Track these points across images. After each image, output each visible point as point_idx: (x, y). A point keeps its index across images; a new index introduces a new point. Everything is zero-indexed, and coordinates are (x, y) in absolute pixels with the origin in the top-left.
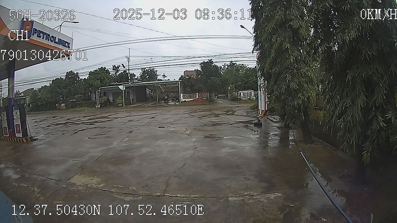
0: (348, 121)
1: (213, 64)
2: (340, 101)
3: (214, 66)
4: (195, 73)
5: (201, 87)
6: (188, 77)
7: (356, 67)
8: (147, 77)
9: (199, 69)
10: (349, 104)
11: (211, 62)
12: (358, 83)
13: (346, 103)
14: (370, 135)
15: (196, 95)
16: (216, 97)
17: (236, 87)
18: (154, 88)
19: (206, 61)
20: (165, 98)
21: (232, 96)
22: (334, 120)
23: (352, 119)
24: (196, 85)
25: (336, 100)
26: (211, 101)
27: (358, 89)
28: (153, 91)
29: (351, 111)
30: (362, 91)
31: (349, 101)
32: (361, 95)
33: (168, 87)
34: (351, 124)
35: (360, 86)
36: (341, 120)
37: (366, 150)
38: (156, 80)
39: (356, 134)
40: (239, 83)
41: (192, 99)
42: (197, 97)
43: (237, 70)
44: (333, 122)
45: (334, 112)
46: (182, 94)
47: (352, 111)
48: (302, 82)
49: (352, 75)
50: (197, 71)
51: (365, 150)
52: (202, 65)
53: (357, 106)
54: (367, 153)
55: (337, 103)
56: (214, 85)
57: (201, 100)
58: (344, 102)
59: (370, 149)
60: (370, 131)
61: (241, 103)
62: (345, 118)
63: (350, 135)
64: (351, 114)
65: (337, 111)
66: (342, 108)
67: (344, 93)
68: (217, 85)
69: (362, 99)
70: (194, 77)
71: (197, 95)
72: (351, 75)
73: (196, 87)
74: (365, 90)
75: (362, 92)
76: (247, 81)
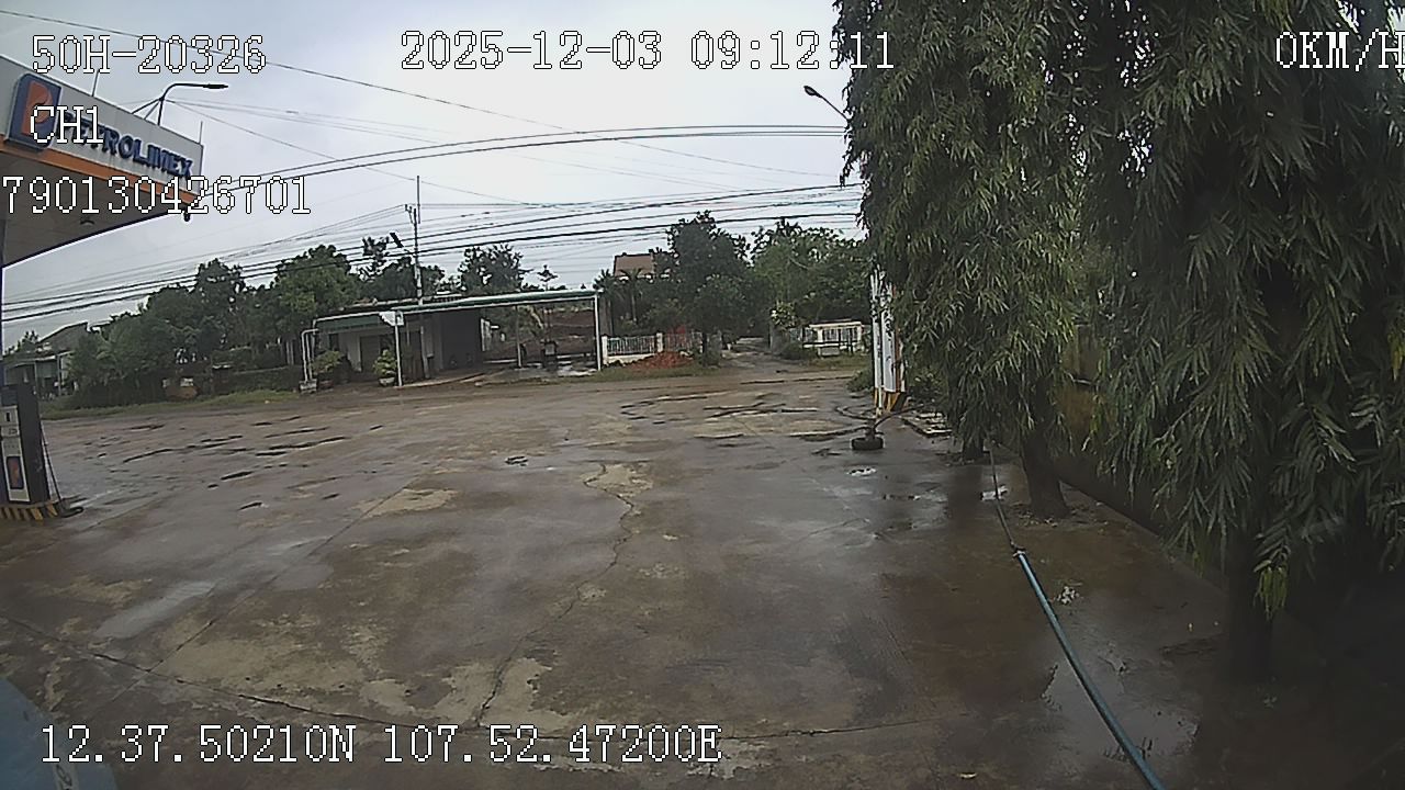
0: (1194, 441)
1: (715, 231)
2: (1164, 357)
3: (716, 235)
4: (650, 263)
5: (674, 313)
6: (627, 278)
7: (1224, 222)
8: (485, 278)
9: (667, 248)
10: (1200, 369)
11: (706, 221)
12: (1235, 286)
13: (1187, 365)
14: (1286, 492)
15: (656, 343)
16: (729, 346)
17: (797, 311)
18: (508, 318)
19: (689, 219)
20: (547, 353)
21: (785, 341)
22: (1138, 438)
23: (1212, 432)
24: (657, 305)
25: (1147, 354)
26: (707, 362)
27: (1235, 309)
28: (505, 330)
29: (1209, 398)
30: (1255, 316)
31: (1199, 357)
32: (1249, 335)
33: (558, 315)
34: (1210, 455)
35: (1244, 297)
36: (1165, 436)
37: (1272, 557)
38: (519, 290)
39: (1230, 495)
40: (809, 294)
41: (643, 357)
42: (660, 350)
43: (803, 250)
44: (1137, 442)
45: (1138, 404)
46: (604, 339)
47: (1213, 400)
48: (1024, 288)
49: (1210, 252)
50: (656, 254)
51: (1267, 557)
52: (677, 233)
53: (1231, 379)
54: (1273, 566)
55: (1149, 368)
56: (719, 305)
57: (673, 358)
58: (1179, 363)
59: (1285, 551)
60: (1287, 475)
61: (817, 369)
62: (1184, 429)
63: (1204, 499)
64: (1206, 410)
65: (1150, 398)
66: (1173, 389)
67: (1180, 326)
68: (730, 304)
69: (1252, 349)
70: (649, 277)
71: (660, 341)
72: (1207, 254)
73: (655, 311)
74: (1265, 314)
75: (1252, 323)
76: (836, 290)
